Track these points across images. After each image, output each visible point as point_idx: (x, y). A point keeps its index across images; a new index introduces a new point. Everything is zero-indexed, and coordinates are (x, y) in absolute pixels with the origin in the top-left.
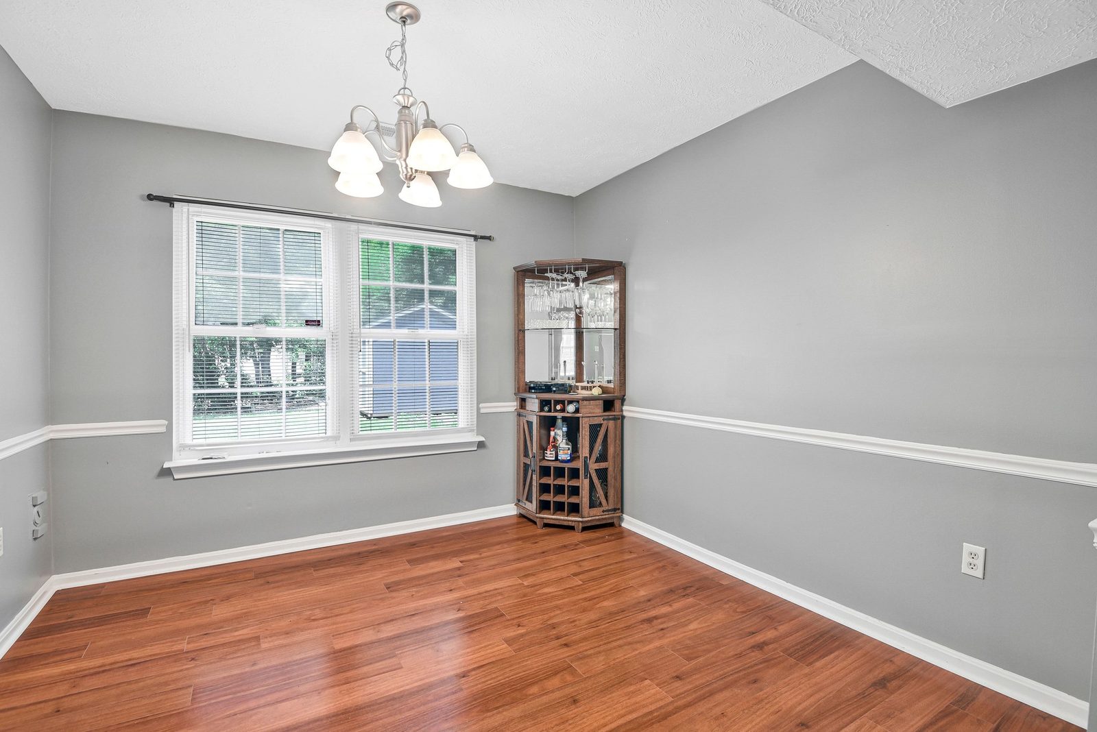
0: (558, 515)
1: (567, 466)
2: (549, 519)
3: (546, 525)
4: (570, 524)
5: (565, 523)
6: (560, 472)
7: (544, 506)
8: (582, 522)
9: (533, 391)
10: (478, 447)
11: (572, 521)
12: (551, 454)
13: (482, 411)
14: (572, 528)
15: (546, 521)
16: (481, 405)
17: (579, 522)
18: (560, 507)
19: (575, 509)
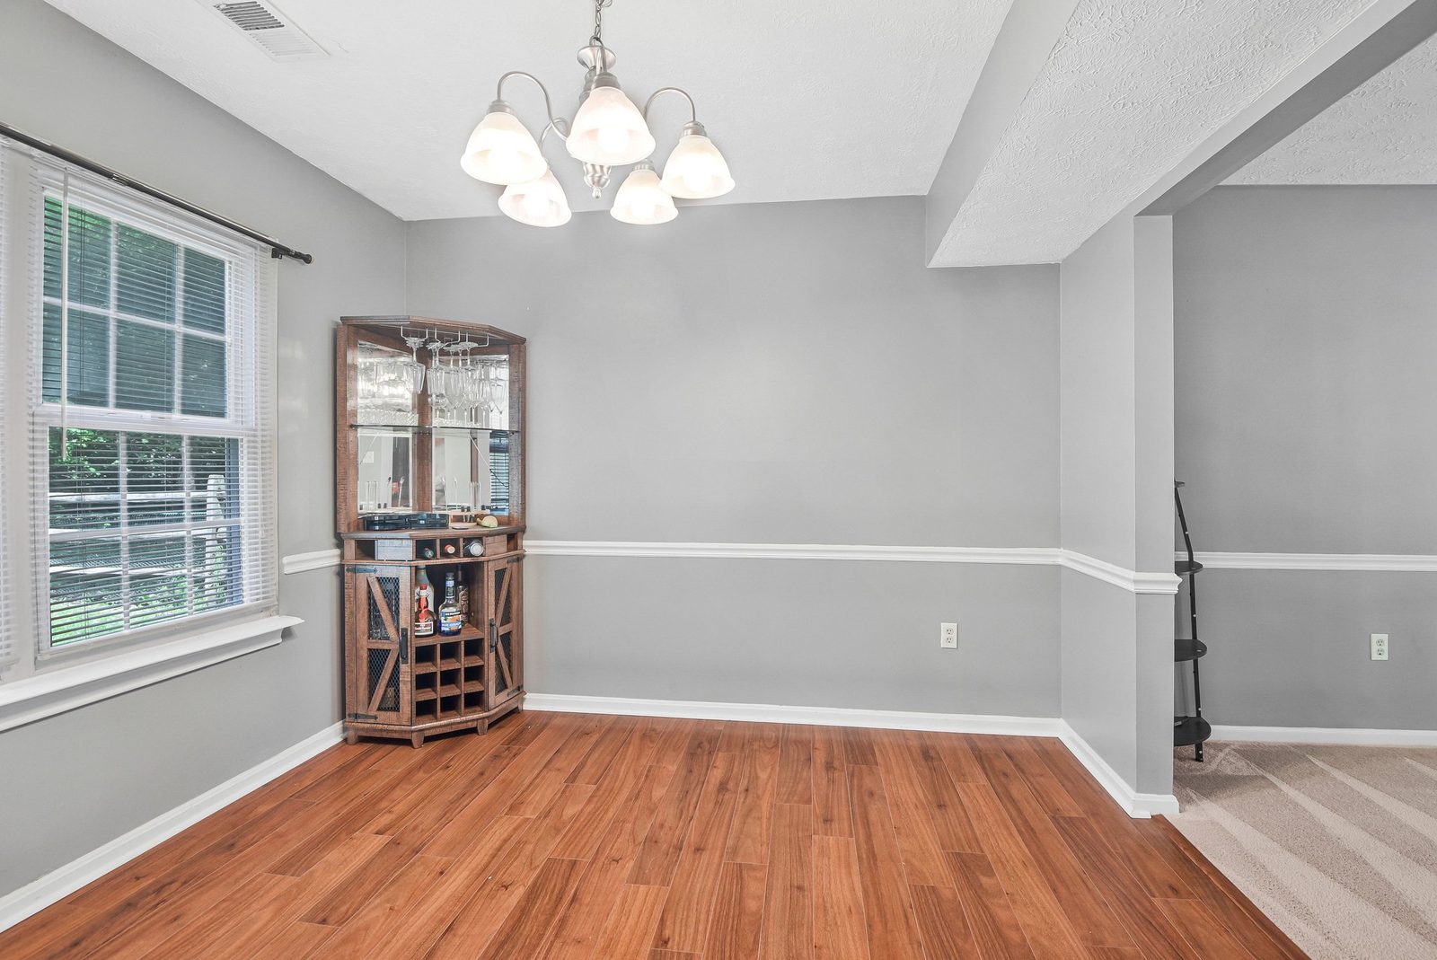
0: (451, 717)
1: (462, 638)
2: (433, 728)
3: (428, 739)
4: (470, 725)
5: (462, 727)
6: (449, 651)
7: (424, 709)
8: (487, 717)
9: (377, 528)
10: (282, 637)
11: (473, 720)
12: (426, 626)
13: (287, 570)
14: (474, 731)
15: (428, 733)
16: (285, 560)
17: (483, 718)
18: (449, 704)
19: (475, 700)
